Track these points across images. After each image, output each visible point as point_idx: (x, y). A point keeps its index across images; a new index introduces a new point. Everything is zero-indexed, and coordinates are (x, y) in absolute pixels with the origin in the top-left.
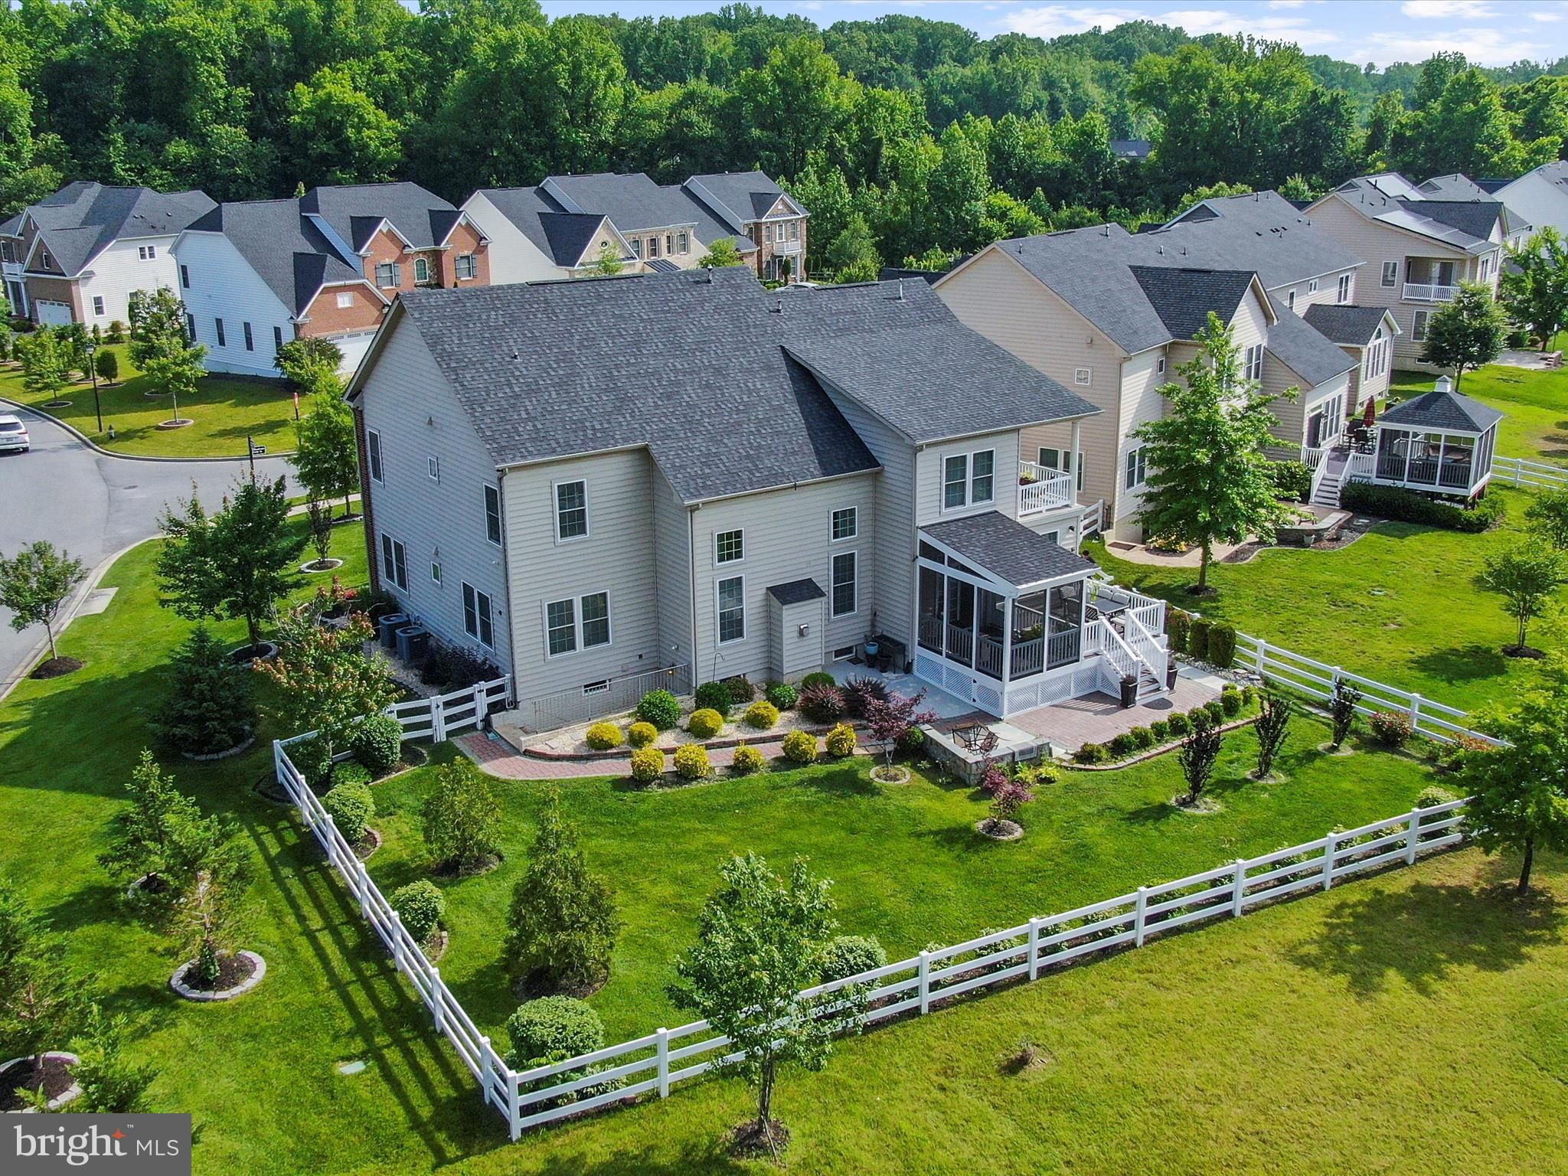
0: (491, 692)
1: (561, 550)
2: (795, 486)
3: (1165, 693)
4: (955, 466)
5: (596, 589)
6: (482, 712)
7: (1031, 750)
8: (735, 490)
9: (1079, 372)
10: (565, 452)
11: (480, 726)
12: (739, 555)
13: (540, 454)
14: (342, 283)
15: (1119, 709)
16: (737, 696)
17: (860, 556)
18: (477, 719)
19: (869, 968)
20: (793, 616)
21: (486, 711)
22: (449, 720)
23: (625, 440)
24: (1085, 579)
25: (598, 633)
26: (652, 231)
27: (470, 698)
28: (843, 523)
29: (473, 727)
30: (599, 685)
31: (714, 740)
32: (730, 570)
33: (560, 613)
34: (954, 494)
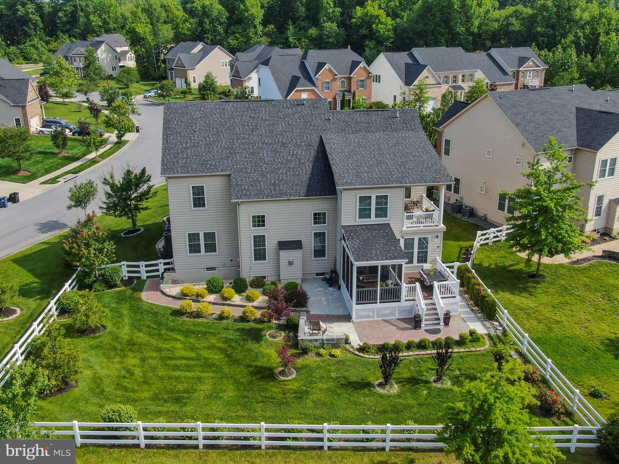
0: (165, 264)
1: (193, 212)
2: (288, 200)
3: (442, 326)
4: (364, 200)
5: (210, 230)
6: (162, 270)
7: (333, 340)
8: (259, 198)
9: (518, 159)
10: (193, 173)
11: (161, 276)
12: (263, 225)
13: (182, 173)
14: (303, 88)
15: (411, 329)
16: (255, 285)
17: (328, 234)
18: (160, 273)
19: (117, 421)
20: (286, 255)
21: (163, 271)
22: (147, 272)
23: (222, 171)
24: (403, 264)
25: (211, 248)
26: (455, 73)
27: (157, 265)
28: (318, 218)
29: (158, 276)
30: (213, 269)
31: (228, 302)
32: (259, 231)
33: (193, 237)
34: (364, 213)
